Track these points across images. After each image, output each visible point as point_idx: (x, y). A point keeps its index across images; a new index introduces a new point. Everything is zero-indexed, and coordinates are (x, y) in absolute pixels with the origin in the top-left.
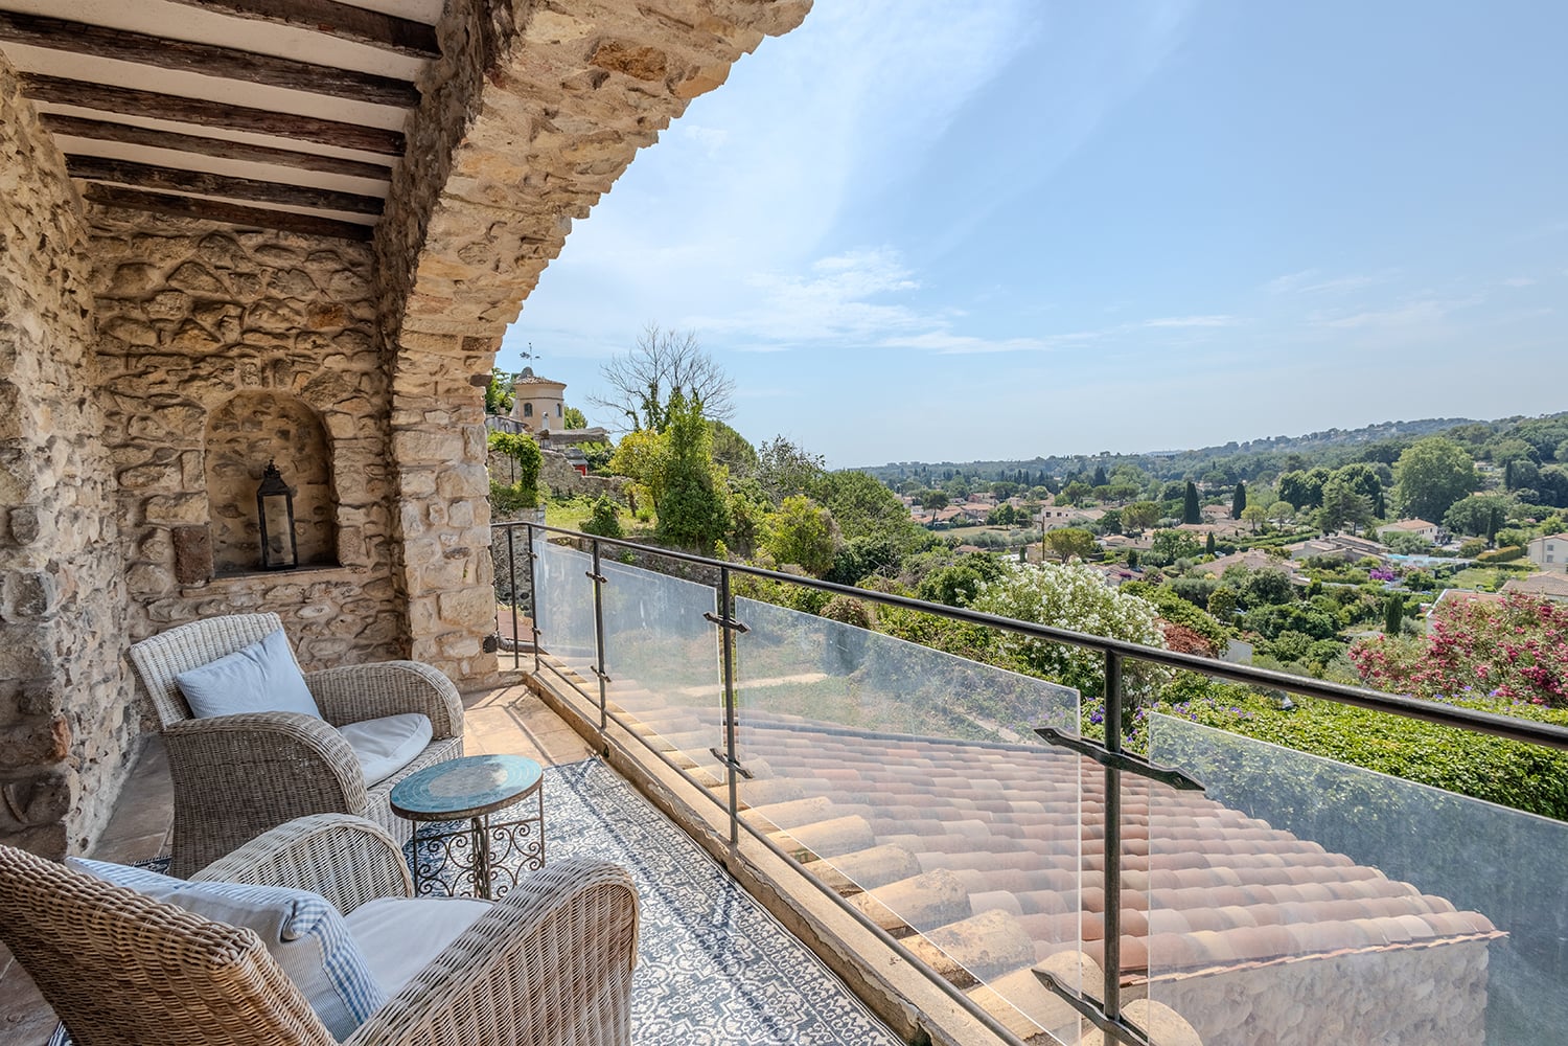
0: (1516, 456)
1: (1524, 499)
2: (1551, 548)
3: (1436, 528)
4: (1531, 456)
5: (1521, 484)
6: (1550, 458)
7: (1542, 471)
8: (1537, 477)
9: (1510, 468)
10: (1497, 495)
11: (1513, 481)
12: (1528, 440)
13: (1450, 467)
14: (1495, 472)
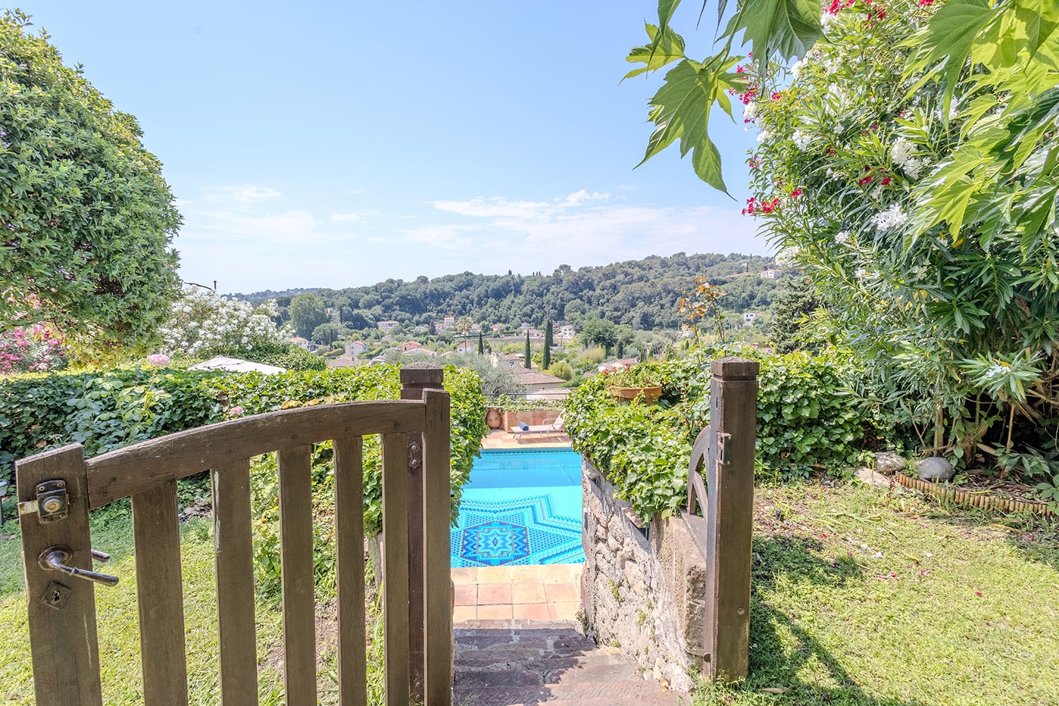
0: (344, 305)
1: (348, 327)
2: (353, 348)
3: (307, 342)
4: (350, 305)
5: (347, 319)
6: (358, 307)
7: (354, 313)
8: (352, 316)
9: (341, 311)
10: (336, 325)
11: (344, 318)
12: (349, 298)
13: (314, 309)
14: (336, 314)
